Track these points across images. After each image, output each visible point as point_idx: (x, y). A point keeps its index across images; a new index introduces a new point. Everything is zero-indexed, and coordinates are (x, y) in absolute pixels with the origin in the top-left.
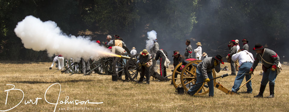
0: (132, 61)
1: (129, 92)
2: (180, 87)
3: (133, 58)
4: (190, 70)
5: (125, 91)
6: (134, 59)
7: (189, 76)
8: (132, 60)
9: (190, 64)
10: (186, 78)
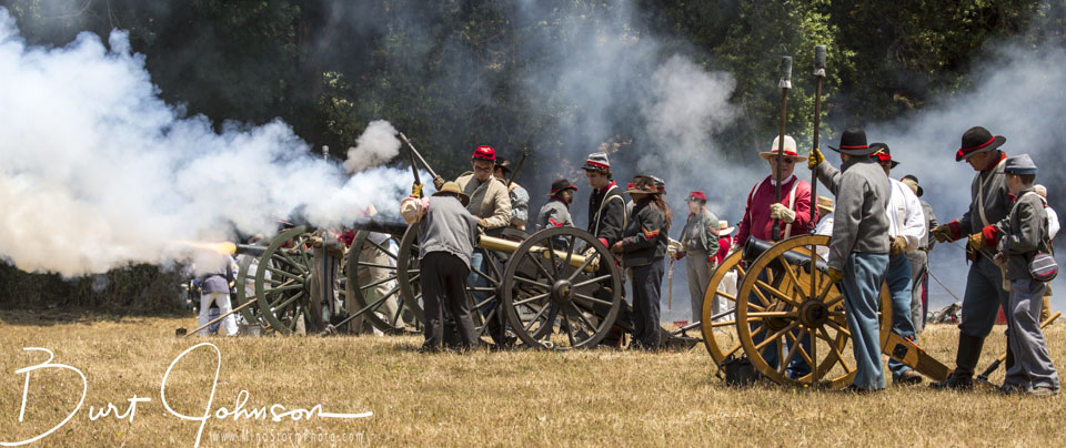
0: (528, 260)
1: (513, 382)
2: (738, 355)
3: (534, 248)
4: (776, 284)
5: (495, 380)
6: (538, 252)
7: (774, 309)
8: (528, 253)
9: (772, 256)
10: (764, 317)
